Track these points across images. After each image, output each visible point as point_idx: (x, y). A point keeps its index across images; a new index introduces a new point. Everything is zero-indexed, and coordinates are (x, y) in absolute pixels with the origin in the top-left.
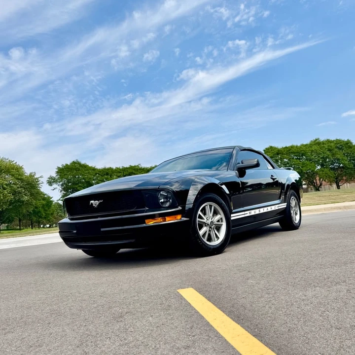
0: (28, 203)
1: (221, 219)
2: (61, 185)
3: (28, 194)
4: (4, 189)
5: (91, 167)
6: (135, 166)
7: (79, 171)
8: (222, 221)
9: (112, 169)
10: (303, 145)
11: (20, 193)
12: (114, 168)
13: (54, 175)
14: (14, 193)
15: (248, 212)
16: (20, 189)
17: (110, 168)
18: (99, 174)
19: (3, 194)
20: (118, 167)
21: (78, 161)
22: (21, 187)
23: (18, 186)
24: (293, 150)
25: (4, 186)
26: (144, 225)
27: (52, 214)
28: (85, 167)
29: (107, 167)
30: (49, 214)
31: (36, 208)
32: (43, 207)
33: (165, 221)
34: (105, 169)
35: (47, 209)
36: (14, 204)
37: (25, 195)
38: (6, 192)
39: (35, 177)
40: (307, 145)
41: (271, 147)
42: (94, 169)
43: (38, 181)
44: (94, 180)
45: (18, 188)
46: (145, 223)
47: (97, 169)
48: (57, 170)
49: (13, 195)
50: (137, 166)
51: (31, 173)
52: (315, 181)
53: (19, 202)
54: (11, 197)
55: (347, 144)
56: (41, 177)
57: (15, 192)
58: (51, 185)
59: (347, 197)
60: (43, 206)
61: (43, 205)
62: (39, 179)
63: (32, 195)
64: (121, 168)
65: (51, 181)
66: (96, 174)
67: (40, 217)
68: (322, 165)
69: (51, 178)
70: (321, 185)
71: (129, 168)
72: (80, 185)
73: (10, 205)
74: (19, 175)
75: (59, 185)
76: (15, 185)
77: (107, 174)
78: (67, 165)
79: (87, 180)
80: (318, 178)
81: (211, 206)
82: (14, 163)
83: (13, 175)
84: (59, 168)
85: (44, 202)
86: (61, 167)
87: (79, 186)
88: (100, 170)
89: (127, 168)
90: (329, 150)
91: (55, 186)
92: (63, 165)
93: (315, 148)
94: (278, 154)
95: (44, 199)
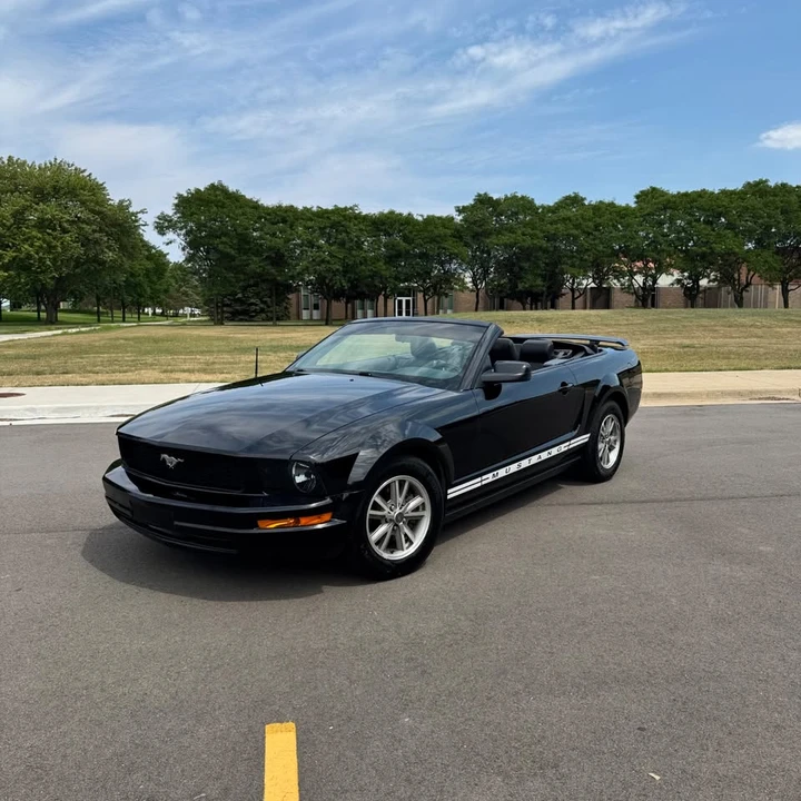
0: (115, 268)
1: (423, 504)
2: (184, 235)
3: (116, 246)
4: (65, 231)
5: (251, 201)
6: (346, 209)
7: (223, 207)
8: (424, 509)
9: (296, 210)
10: (724, 192)
11: (97, 242)
13: (170, 211)
14: (86, 242)
15: (492, 474)
16: (97, 235)
17: (292, 206)
18: (266, 219)
19: (62, 243)
20: (309, 207)
21: (222, 185)
22: (101, 231)
23: (94, 227)
24: (700, 202)
25: (65, 225)
26: (255, 531)
27: (166, 291)
28: (236, 198)
29: (284, 205)
30: (159, 291)
31: (132, 275)
32: (147, 275)
33: (297, 526)
34: (279, 208)
35: (155, 279)
36: (85, 267)
37: (107, 247)
38: (67, 237)
39: (131, 210)
40: (734, 192)
41: (654, 189)
42: (256, 206)
43: (137, 221)
44: (254, 230)
45: (94, 231)
46: (257, 526)
47: (262, 207)
48: (176, 201)
49: (82, 245)
50: (351, 208)
51: (121, 202)
52: (736, 275)
53: (95, 261)
54: (78, 250)
56: (142, 212)
57: (87, 238)
58: (164, 234)
60: (147, 273)
61: (147, 270)
62: (139, 215)
63: (123, 248)
64: (315, 209)
65: (163, 225)
66: (260, 218)
67: (140, 296)
68: (759, 243)
69: (163, 217)
70: (748, 284)
71: (332, 212)
72: (224, 239)
73: (76, 267)
74: (97, 203)
75: (178, 235)
76: (87, 224)
77: (284, 221)
78: (198, 191)
79: (239, 230)
80: (744, 270)
81: (402, 482)
82: (86, 174)
83: (83, 203)
84: (180, 197)
85: (149, 265)
86: (185, 195)
87: (222, 243)
88: (268, 208)
89: (326, 211)
91: (170, 235)
92: (189, 191)
93: (751, 201)
94: (665, 208)
95: (150, 257)
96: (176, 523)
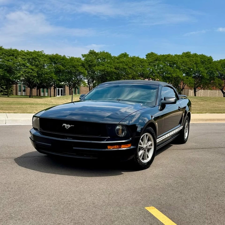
8: (152, 146)
9: (18, 51)
10: (176, 55)
12: (20, 50)
15: (164, 136)
17: (16, 50)
18: (5, 54)
20: (23, 50)
24: (168, 59)
26: (107, 150)
33: (121, 148)
34: (11, 50)
40: (179, 56)
41: (152, 53)
46: (107, 148)
50: (41, 52)
52: (179, 85)
55: (209, 60)
59: (204, 104)
64: (26, 51)
66: (3, 53)
68: (187, 73)
77: (13, 55)
80: (182, 83)
81: (147, 135)
88: (6, 50)
89: (31, 52)
90: (196, 63)
94: (156, 60)
96: (74, 148)
